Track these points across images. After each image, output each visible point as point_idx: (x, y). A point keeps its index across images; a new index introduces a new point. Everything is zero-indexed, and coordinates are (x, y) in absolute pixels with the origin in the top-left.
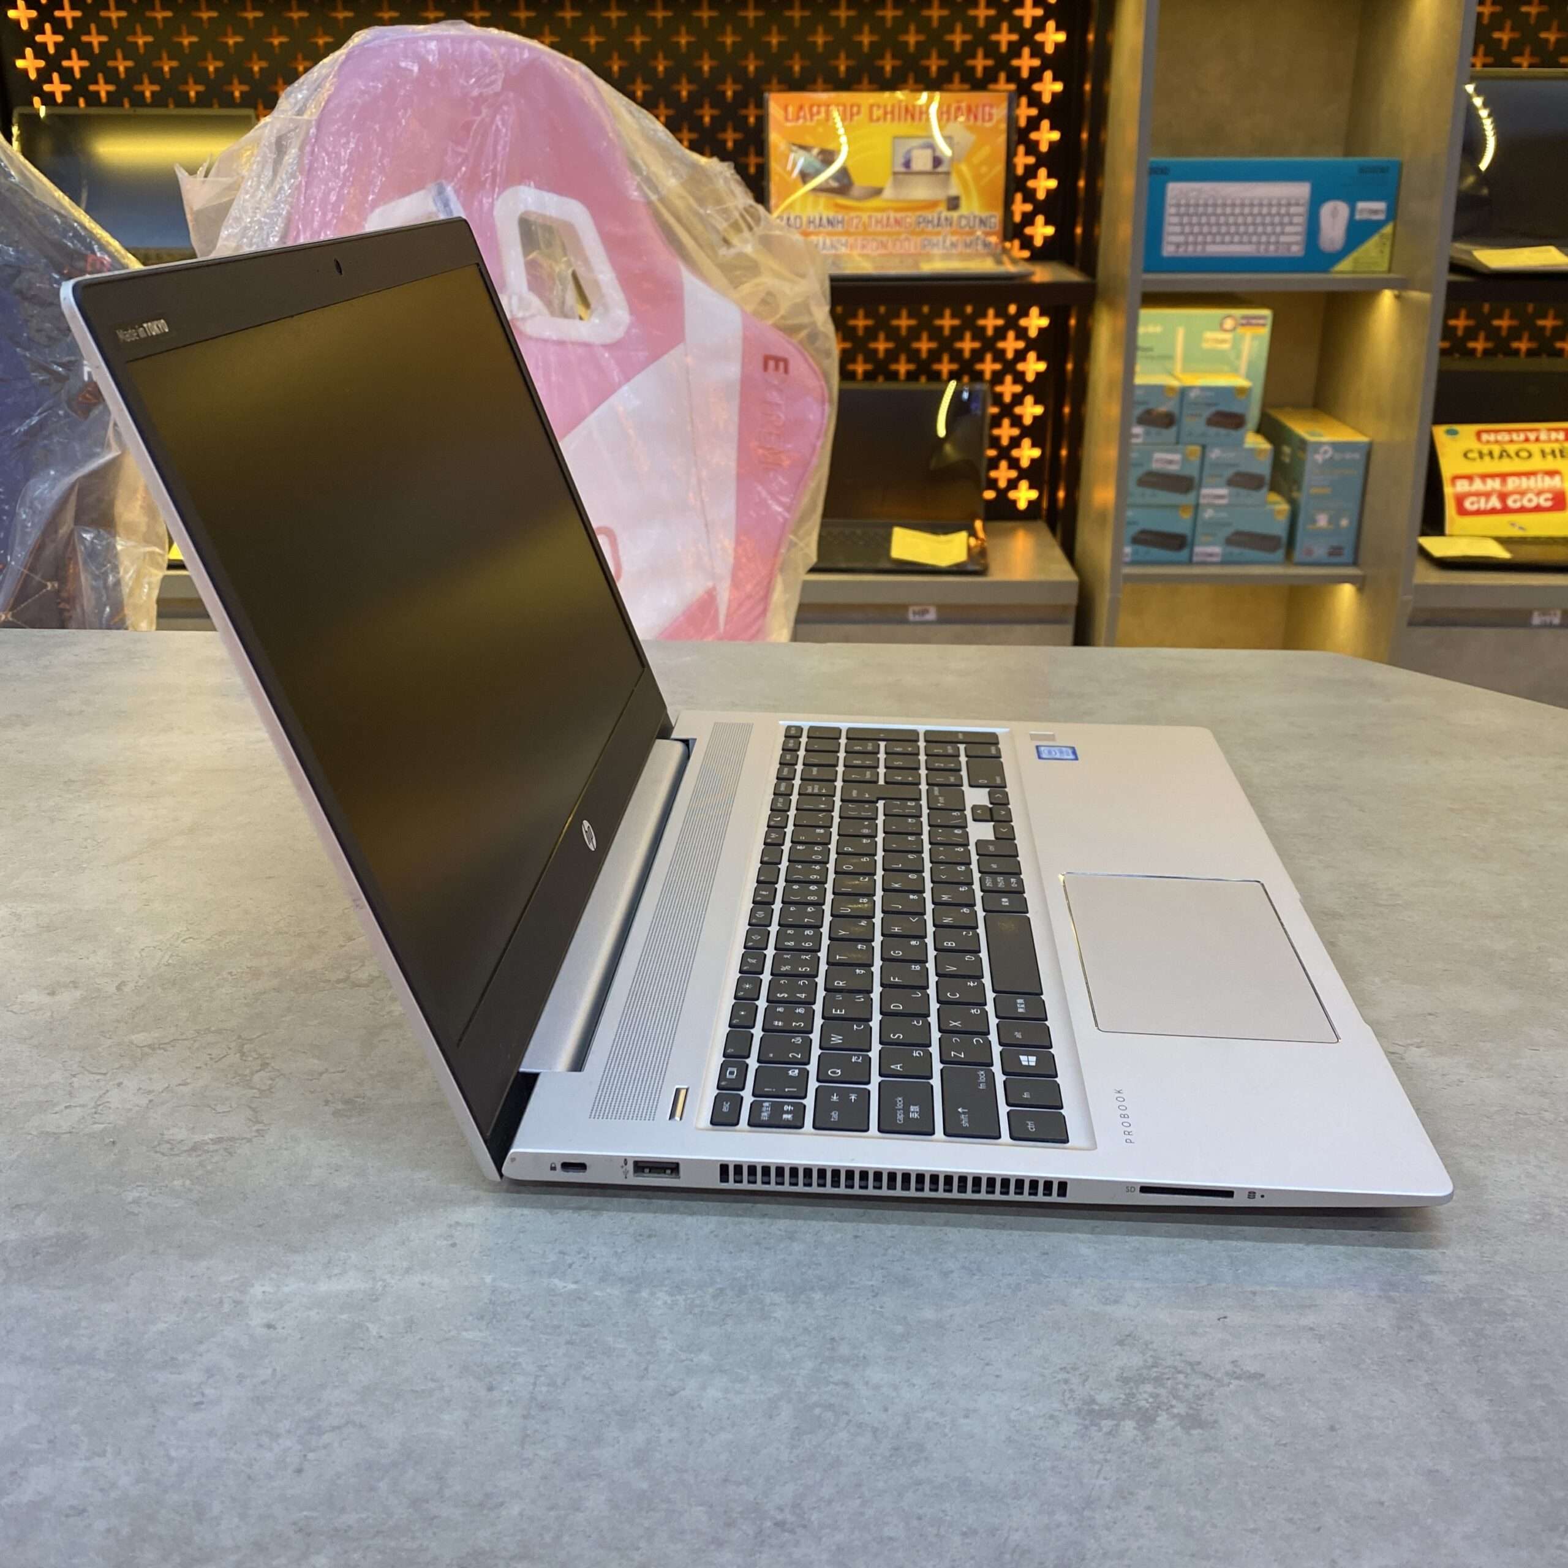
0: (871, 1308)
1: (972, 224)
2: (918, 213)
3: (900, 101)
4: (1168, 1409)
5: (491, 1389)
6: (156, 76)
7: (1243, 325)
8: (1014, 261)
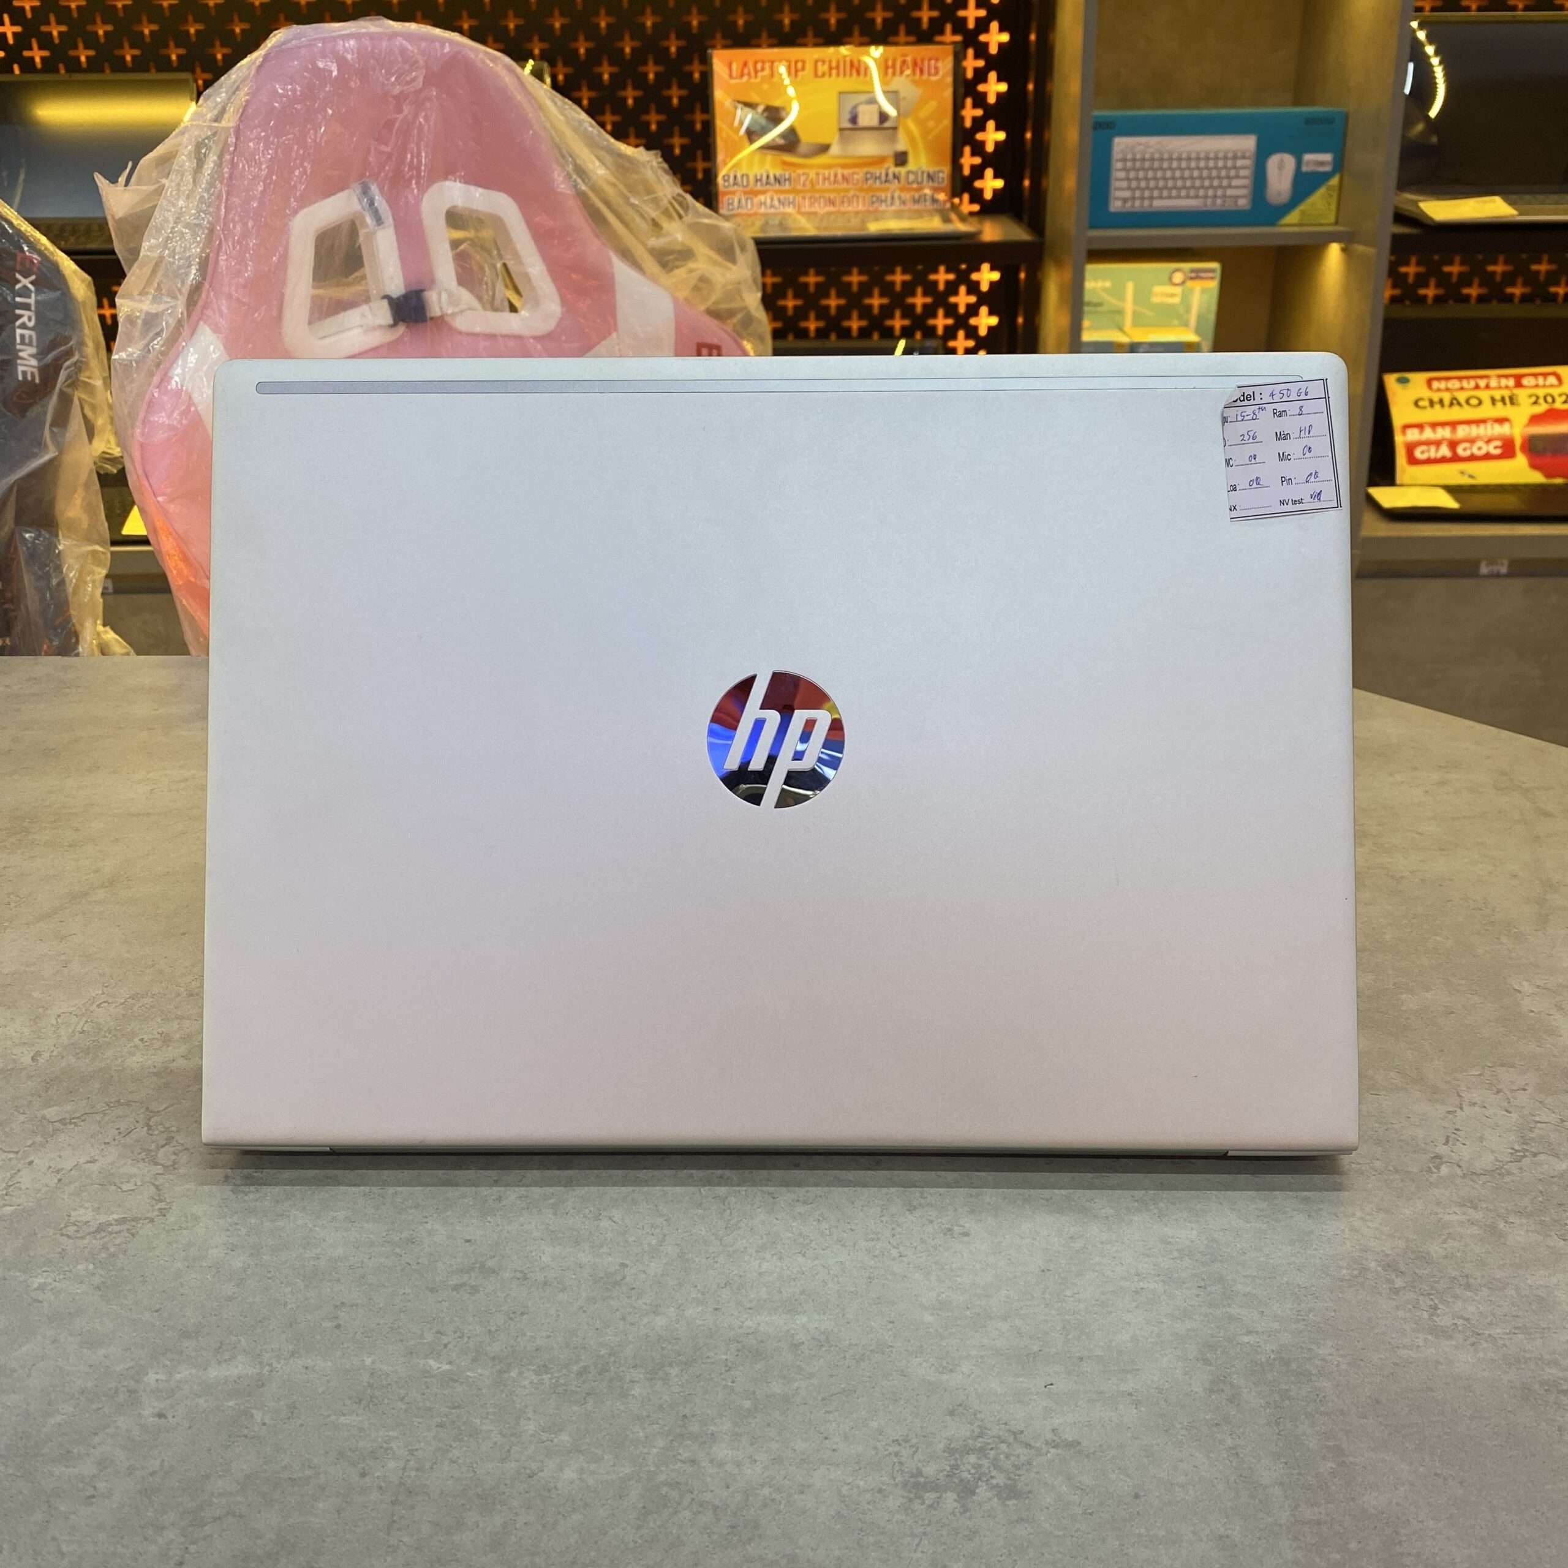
0: (724, 1383)
1: (920, 180)
2: (866, 170)
3: (845, 57)
4: (988, 1480)
5: (363, 1475)
6: (91, 41)
7: (1192, 278)
8: (963, 219)
